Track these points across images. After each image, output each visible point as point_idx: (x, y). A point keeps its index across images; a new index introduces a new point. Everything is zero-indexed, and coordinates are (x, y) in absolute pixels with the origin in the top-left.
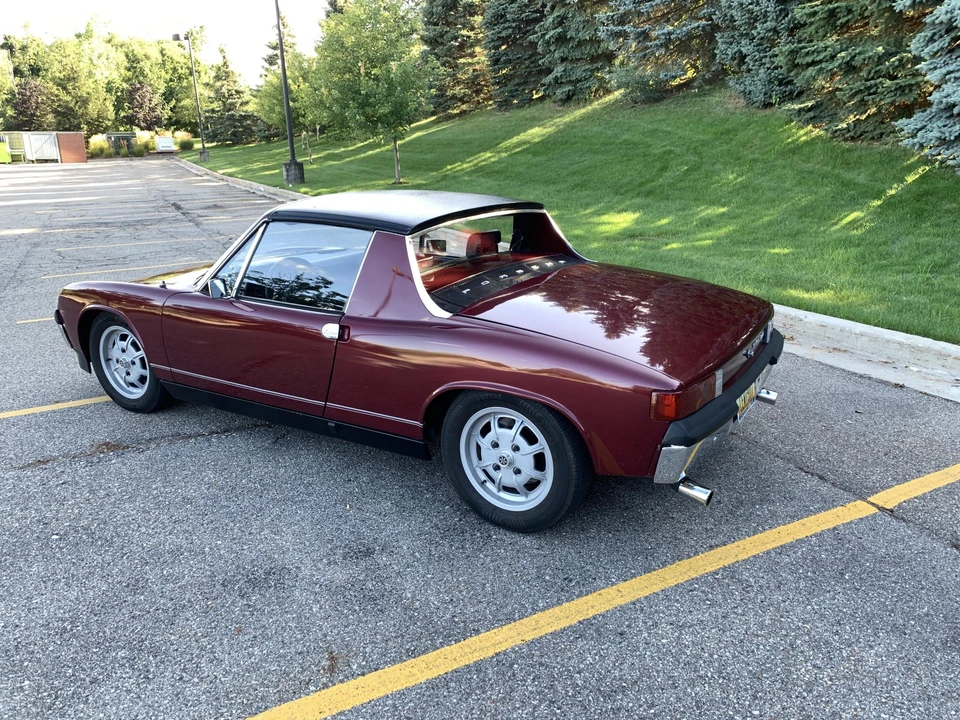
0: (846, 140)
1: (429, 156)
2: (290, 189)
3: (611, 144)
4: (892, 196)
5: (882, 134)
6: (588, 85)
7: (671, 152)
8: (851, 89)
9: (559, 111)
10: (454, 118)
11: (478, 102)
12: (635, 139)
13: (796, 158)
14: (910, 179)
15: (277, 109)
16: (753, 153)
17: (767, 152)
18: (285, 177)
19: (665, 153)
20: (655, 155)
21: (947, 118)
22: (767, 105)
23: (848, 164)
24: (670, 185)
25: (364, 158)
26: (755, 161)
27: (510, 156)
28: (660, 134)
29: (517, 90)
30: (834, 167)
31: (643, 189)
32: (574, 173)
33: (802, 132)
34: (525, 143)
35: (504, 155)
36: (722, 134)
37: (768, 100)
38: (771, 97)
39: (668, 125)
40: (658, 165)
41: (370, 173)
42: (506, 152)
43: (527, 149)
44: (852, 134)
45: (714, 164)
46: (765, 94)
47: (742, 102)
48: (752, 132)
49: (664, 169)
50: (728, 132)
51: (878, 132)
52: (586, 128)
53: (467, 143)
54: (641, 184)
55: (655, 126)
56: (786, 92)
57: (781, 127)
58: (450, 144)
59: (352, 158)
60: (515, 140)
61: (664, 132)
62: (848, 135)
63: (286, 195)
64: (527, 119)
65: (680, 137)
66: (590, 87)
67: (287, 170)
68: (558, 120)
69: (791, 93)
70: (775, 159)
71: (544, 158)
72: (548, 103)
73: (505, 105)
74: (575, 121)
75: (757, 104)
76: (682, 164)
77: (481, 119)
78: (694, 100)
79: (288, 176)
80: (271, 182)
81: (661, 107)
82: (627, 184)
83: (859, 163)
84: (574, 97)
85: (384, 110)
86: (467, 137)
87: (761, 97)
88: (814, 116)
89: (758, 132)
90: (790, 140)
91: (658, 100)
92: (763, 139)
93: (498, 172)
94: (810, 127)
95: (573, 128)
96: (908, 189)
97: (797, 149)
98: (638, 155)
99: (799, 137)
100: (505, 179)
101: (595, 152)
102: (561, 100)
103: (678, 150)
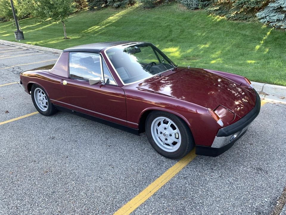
0: (234, 20)
1: (71, 28)
2: (19, 42)
3: (145, 22)
4: (265, 40)
5: (246, 18)
6: (126, 2)
7: (170, 25)
8: (239, 3)
9: (117, 11)
10: (73, 14)
11: (81, 8)
12: (154, 21)
13: (219, 26)
14: (268, 33)
15: (4, 10)
16: (200, 25)
17: (206, 25)
18: (16, 37)
19: (168, 25)
20: (164, 26)
21: (275, 12)
22: (197, 8)
23: (240, 28)
24: (178, 37)
25: (42, 29)
26: (204, 28)
27: (106, 27)
28: (161, 19)
29: (97, 4)
30: (235, 29)
31: (168, 39)
32: (136, 33)
33: (216, 18)
34: (109, 22)
35: (103, 27)
36: (185, 19)
37: (197, 7)
38: (198, 6)
39: (163, 16)
40: (168, 30)
41: (49, 35)
42: (103, 26)
43: (111, 25)
44: (236, 18)
45: (188, 29)
46: (196, 5)
47: (185, 8)
48: (196, 18)
49: (171, 31)
50: (187, 18)
51: (245, 17)
52: (131, 17)
53: (84, 23)
54: (166, 37)
55: (158, 16)
56: (203, 4)
57: (207, 16)
58: (77, 23)
59: (38, 29)
60: (105, 22)
61: (162, 18)
62: (235, 18)
63: (19, 45)
64: (104, 14)
65: (170, 20)
66: (126, 3)
67: (17, 35)
68: (117, 14)
69: (205, 5)
70: (211, 27)
71: (121, 28)
72: (109, 8)
73: (92, 9)
74: (125, 15)
75: (192, 8)
76: (176, 29)
77: (84, 14)
78: (167, 7)
79: (17, 37)
80: (8, 39)
81: (156, 9)
82: (161, 37)
83: (244, 28)
84: (121, 6)
85: (61, 10)
86: (83, 20)
87: (195, 6)
88: (220, 12)
89: (199, 18)
90: (213, 21)
91: (153, 7)
92: (202, 20)
93: (104, 33)
94: (218, 16)
95: (126, 17)
96: (269, 36)
97: (218, 24)
98: (157, 26)
99: (216, 20)
100: (109, 36)
101: (140, 25)
102: (116, 7)
103: (172, 24)
